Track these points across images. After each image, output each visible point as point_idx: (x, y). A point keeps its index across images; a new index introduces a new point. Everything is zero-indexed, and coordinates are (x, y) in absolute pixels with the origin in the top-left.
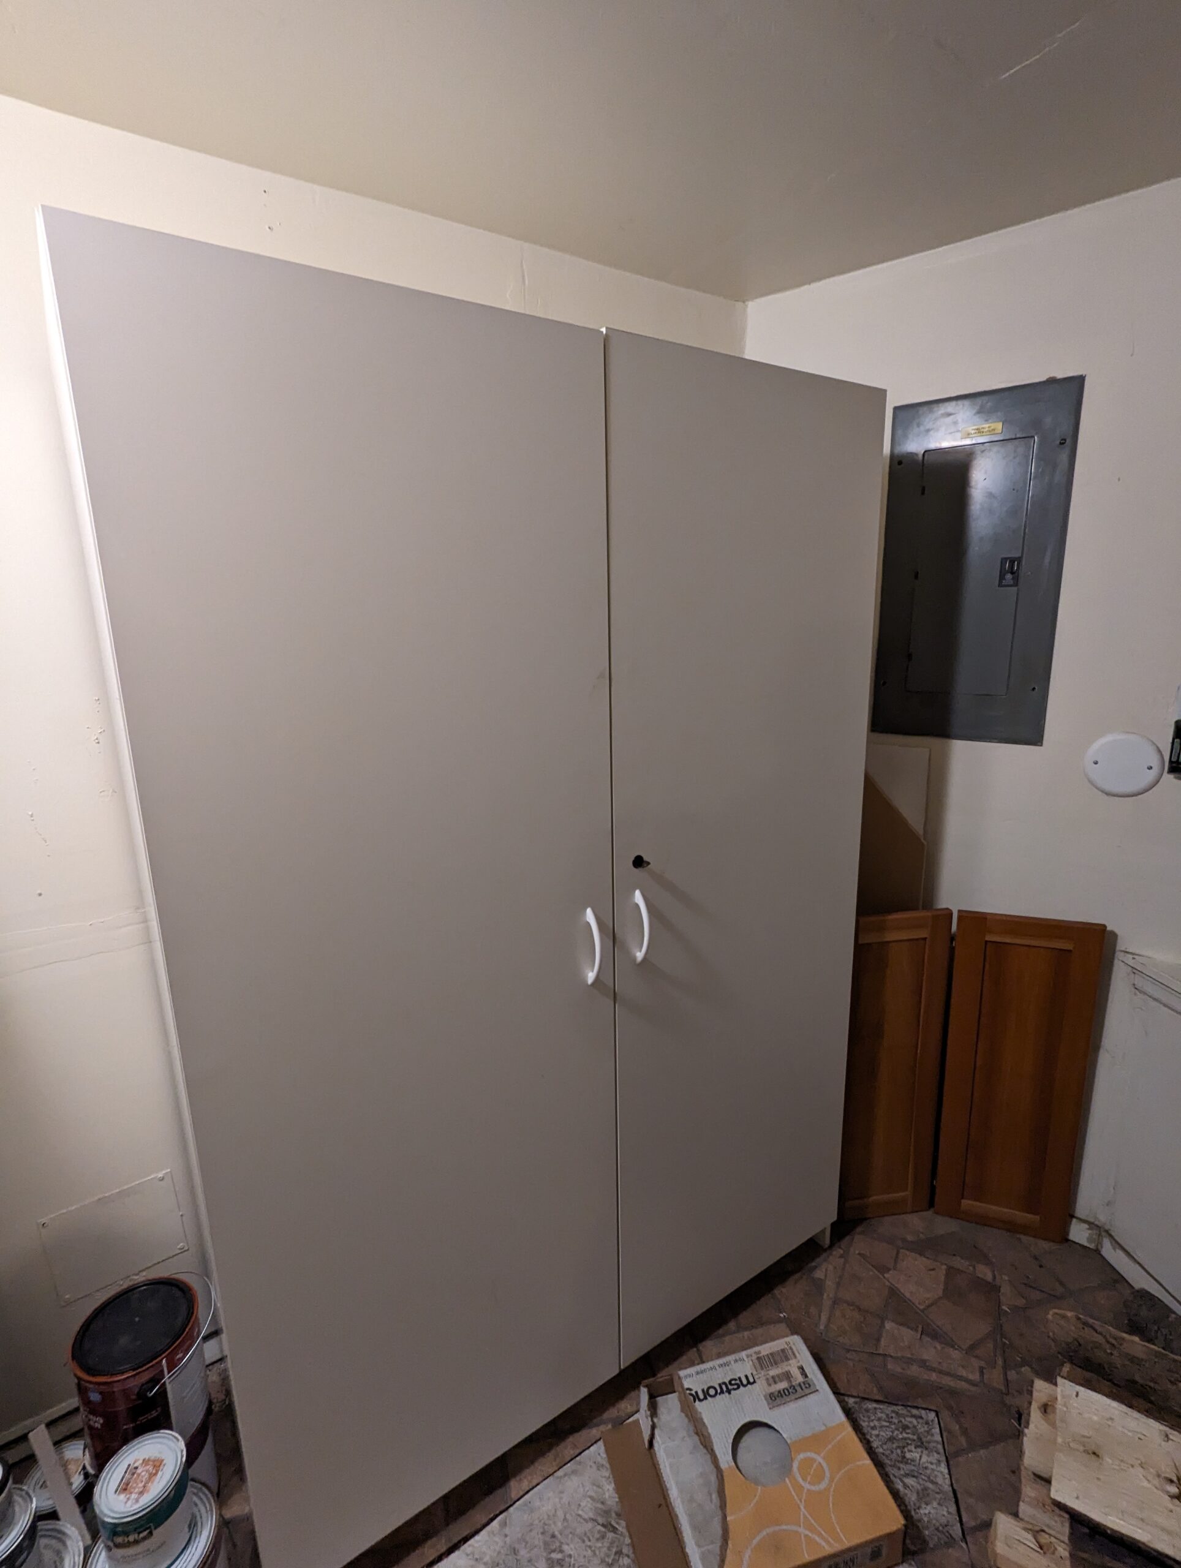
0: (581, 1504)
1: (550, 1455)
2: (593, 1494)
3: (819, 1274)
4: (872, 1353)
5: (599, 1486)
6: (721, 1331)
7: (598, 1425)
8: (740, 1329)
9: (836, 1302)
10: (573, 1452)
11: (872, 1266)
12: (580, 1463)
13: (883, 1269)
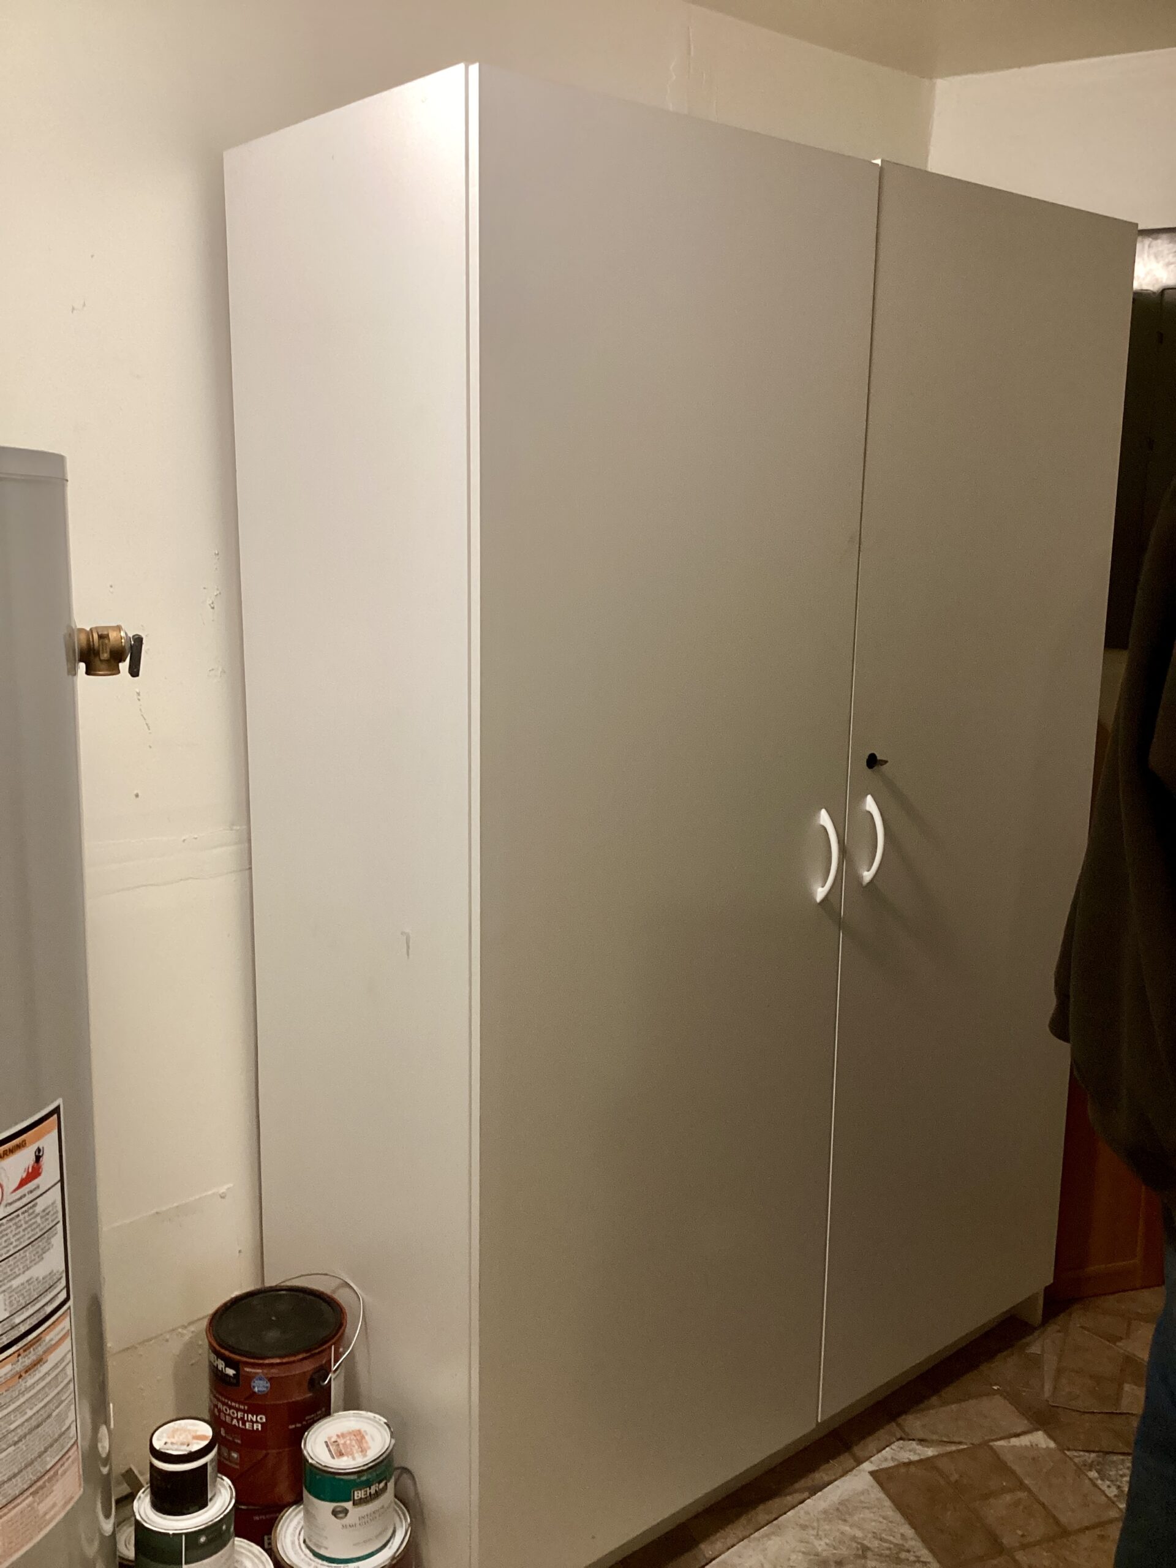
0: (791, 1558)
1: (743, 1520)
2: (803, 1549)
3: (1035, 1349)
4: (1113, 1413)
5: (807, 1542)
6: (922, 1406)
7: (790, 1494)
8: (945, 1403)
9: (1059, 1372)
10: (768, 1517)
11: (1099, 1336)
12: (779, 1527)
13: (1114, 1339)
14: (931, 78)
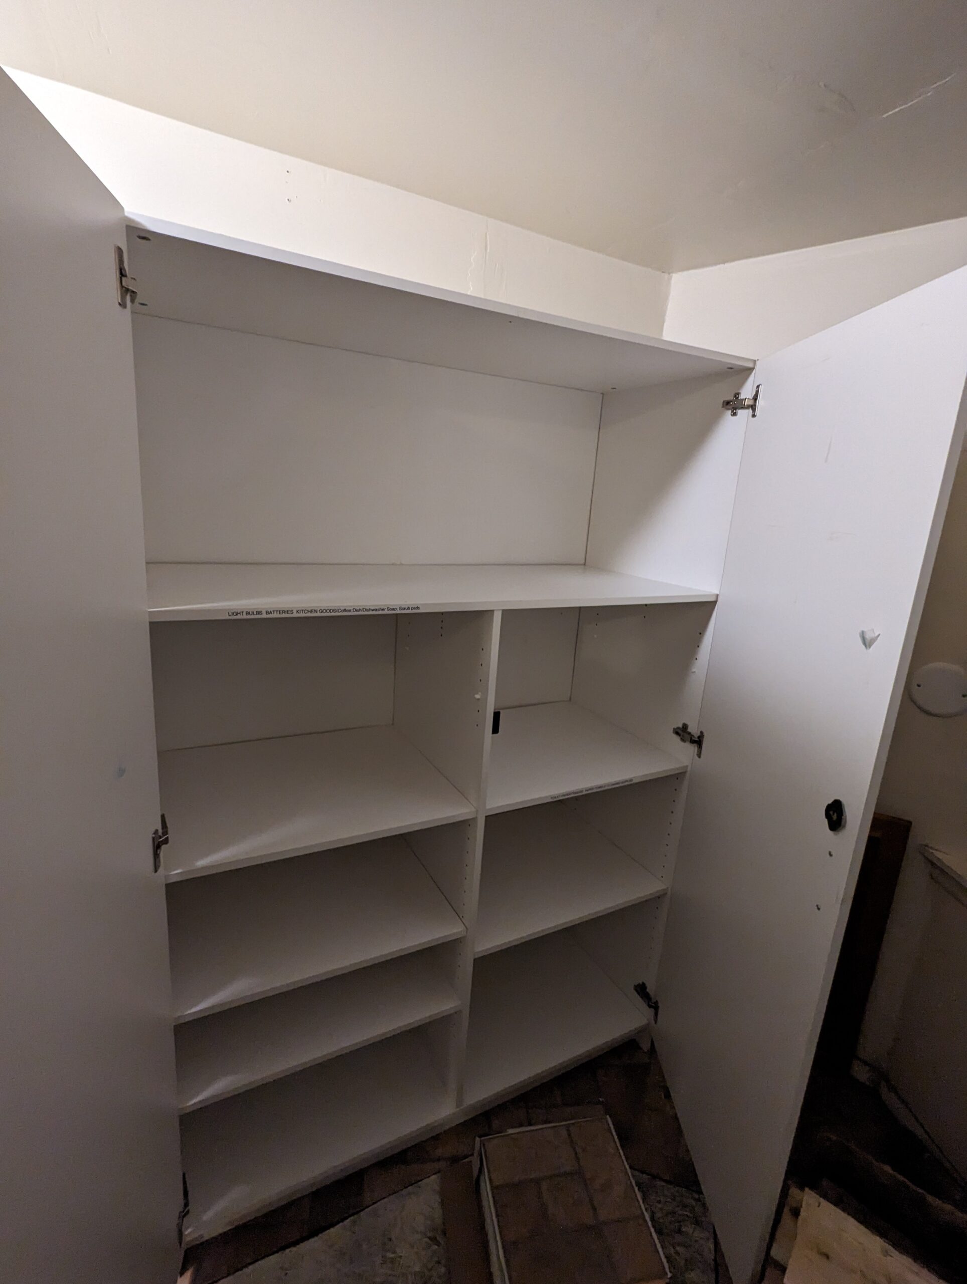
0: (417, 1219)
2: (426, 1213)
5: (430, 1207)
10: (417, 1177)
12: (419, 1187)
14: (669, 274)
